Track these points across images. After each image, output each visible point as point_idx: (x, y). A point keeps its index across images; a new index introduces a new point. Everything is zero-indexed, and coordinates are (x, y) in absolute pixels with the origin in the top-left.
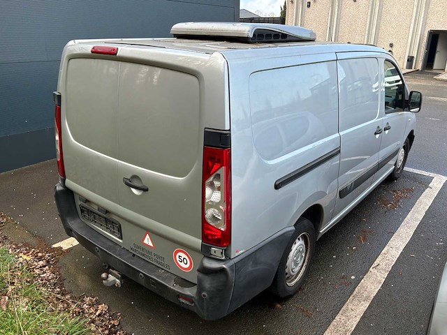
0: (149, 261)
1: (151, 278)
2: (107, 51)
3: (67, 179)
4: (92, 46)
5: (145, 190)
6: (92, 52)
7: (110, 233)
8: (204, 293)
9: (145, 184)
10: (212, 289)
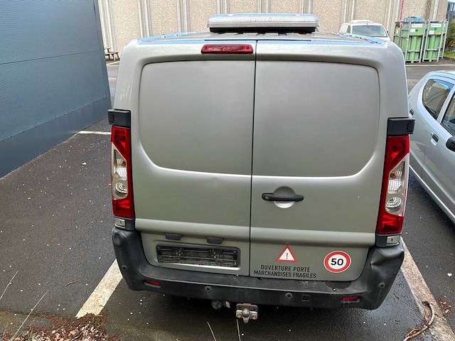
0: (285, 278)
1: (305, 293)
2: (228, 49)
3: (136, 219)
4: (202, 45)
5: (298, 199)
6: (202, 52)
7: (217, 265)
8: (381, 284)
9: (298, 193)
10: (389, 277)
